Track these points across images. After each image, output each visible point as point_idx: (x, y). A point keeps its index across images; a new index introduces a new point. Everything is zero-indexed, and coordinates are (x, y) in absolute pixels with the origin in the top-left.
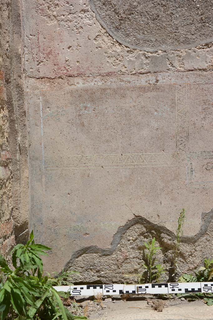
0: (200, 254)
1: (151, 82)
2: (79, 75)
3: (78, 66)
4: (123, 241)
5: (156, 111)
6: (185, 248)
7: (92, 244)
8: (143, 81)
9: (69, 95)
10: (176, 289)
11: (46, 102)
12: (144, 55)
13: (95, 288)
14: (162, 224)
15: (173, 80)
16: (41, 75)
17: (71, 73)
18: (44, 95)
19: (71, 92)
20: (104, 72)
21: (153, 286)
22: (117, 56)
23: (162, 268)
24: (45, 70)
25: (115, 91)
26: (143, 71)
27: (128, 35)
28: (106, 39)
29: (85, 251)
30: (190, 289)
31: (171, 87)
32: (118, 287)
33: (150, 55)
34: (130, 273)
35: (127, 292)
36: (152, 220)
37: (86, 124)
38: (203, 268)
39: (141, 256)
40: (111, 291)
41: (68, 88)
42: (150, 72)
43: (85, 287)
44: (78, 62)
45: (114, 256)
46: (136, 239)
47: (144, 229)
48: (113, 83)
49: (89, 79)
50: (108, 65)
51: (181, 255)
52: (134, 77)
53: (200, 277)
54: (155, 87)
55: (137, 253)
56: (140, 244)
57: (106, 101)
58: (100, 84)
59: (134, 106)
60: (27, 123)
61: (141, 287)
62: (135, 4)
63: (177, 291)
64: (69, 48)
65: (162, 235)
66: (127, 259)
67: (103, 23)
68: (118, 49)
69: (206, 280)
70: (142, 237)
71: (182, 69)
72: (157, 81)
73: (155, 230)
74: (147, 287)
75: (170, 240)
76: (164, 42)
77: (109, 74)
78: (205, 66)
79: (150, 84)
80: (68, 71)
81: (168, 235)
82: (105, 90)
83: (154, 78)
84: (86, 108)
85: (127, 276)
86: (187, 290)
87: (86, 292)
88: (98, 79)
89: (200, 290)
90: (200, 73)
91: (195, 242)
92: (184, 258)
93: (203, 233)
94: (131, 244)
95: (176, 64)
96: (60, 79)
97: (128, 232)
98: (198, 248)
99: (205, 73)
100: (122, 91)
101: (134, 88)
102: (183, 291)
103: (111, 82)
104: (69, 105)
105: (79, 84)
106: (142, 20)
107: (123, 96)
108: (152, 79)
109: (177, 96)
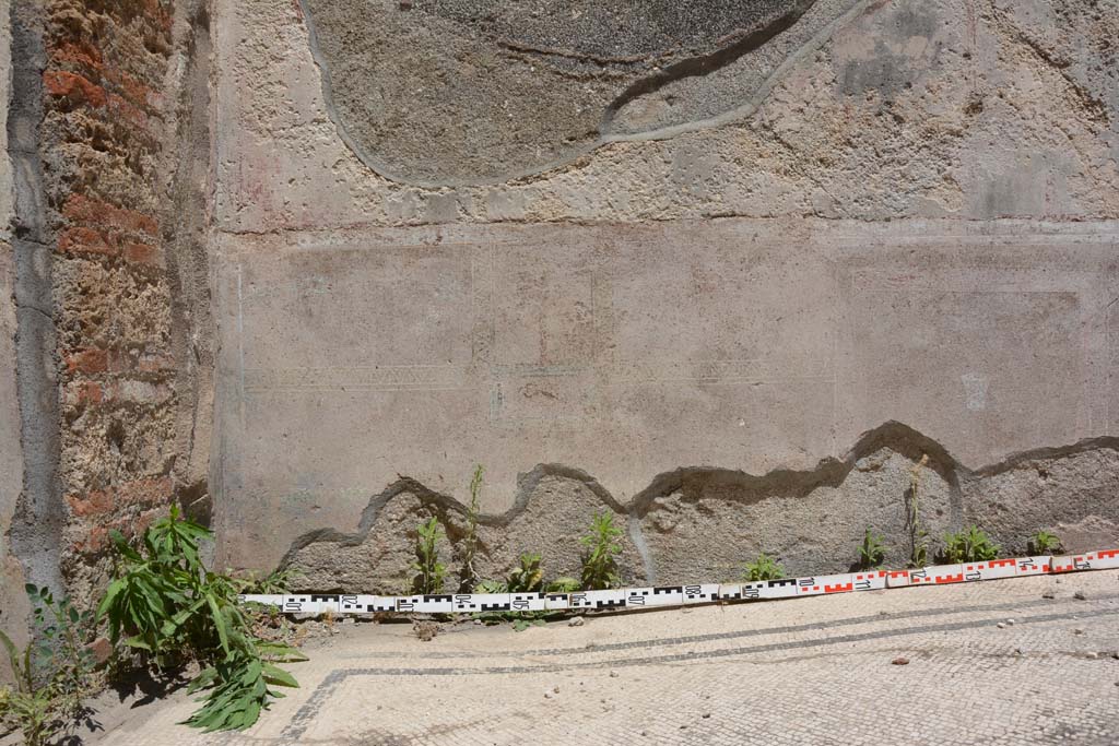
0: (514, 545)
1: (428, 240)
2: (306, 227)
3: (305, 213)
4: (381, 521)
5: (437, 290)
6: (489, 536)
7: (326, 526)
8: (415, 237)
9: (287, 262)
10: (467, 606)
11: (249, 273)
12: (418, 193)
13: (325, 600)
14: (447, 493)
15: (467, 237)
16: (243, 229)
17: (291, 224)
18: (245, 262)
19: (291, 257)
20: (348, 221)
21: (426, 600)
22: (371, 195)
23: (446, 569)
24: (248, 220)
25: (366, 255)
26: (415, 221)
27: (391, 161)
28: (353, 167)
29: (315, 536)
30: (490, 606)
31: (464, 250)
32: (365, 600)
33: (427, 193)
34: (393, 576)
35: (381, 609)
36: (430, 485)
37: (315, 312)
38: (518, 570)
39: (412, 549)
40: (353, 607)
41: (285, 250)
42: (427, 223)
43: (309, 597)
44: (304, 205)
45: (364, 547)
46: (404, 518)
47: (418, 501)
48: (362, 240)
49: (323, 235)
50: (355, 210)
51: (481, 546)
52: (401, 232)
53: (515, 585)
54: (436, 249)
55: (405, 542)
56: (410, 527)
57: (351, 273)
58: (341, 242)
59: (399, 282)
60: (212, 309)
61: (405, 601)
62: (404, 110)
63: (467, 609)
64: (290, 182)
65: (449, 512)
66: (387, 553)
67: (348, 140)
68: (373, 182)
69: (523, 590)
70: (414, 515)
71: (483, 219)
72: (440, 238)
73: (435, 502)
74: (415, 601)
75: (463, 521)
76: (453, 173)
77: (356, 226)
78: (522, 214)
79: (426, 243)
80: (287, 220)
81: (459, 512)
82: (348, 253)
83: (434, 233)
84: (315, 284)
85: (387, 582)
86: (484, 607)
87: (311, 607)
88: (337, 233)
89: (507, 606)
90: (514, 225)
91: (507, 524)
92: (486, 552)
93: (520, 509)
94: (394, 526)
95: (473, 210)
96: (275, 235)
97: (390, 506)
98: (512, 536)
99: (522, 226)
100: (378, 255)
101: (399, 251)
102: (478, 608)
103: (361, 239)
104: (287, 279)
105: (306, 242)
106: (416, 137)
107: (380, 264)
108: (430, 234)
109: (474, 264)
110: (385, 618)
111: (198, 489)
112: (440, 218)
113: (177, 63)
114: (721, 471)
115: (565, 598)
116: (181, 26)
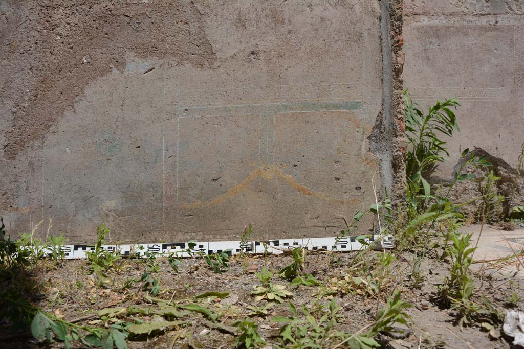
1: (491, 23)
2: (424, 14)
3: (423, 6)
5: (496, 49)
6: (520, 181)
8: (484, 21)
9: (415, 30)
14: (499, 157)
15: (511, 22)
17: (416, 11)
19: (418, 28)
20: (447, 11)
25: (458, 29)
26: (483, 13)
31: (510, 29)
36: (491, 153)
37: (431, 58)
39: (477, 188)
41: (414, 24)
42: (489, 14)
44: (423, 2)
46: (475, 171)
48: (455, 22)
49: (434, 18)
50: (451, 6)
51: (515, 186)
52: (475, 18)
54: (495, 28)
55: (474, 185)
56: (477, 177)
57: (450, 38)
58: (444, 22)
59: (476, 44)
65: (499, 167)
66: (465, 190)
70: (480, 169)
71: (520, 13)
72: (497, 22)
75: (506, 172)
77: (452, 14)
79: (490, 24)
80: (414, 10)
81: (505, 168)
82: (449, 27)
83: (494, 19)
84: (431, 43)
88: (442, 17)
95: (514, 7)
96: (407, 17)
97: (468, 164)
100: (465, 29)
101: (475, 28)
103: (455, 21)
104: (415, 39)
105: (425, 21)
107: (466, 34)
108: (492, 20)
109: (515, 36)
112: (496, 12)
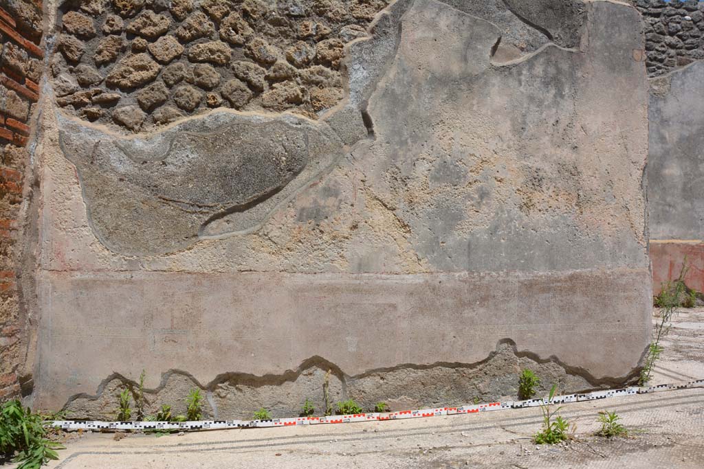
0: (160, 401)
1: (127, 277)
2: (79, 269)
3: (78, 264)
4: (106, 391)
5: (131, 298)
6: (150, 397)
7: (84, 392)
8: (122, 276)
9: (70, 283)
11: (54, 288)
12: (124, 258)
13: (80, 423)
14: (133, 380)
15: (143, 277)
16: (52, 269)
17: (73, 268)
18: (52, 283)
19: (72, 282)
20: (95, 268)
21: (122, 424)
22: (105, 258)
23: (132, 410)
24: (54, 266)
25: (103, 283)
26: (122, 269)
27: (114, 244)
28: (98, 245)
29: (78, 396)
31: (142, 282)
32: (97, 423)
33: (128, 258)
34: (110, 413)
35: (103, 427)
36: (126, 376)
37: (81, 305)
38: (161, 412)
39: (118, 402)
40: (92, 426)
41: (69, 278)
42: (127, 270)
43: (73, 422)
44: (78, 260)
45: (99, 401)
46: (115, 389)
47: (121, 383)
48: (101, 277)
49: (85, 273)
50: (98, 263)
51: (146, 401)
52: (117, 273)
53: (160, 418)
54: (131, 281)
55: (115, 399)
56: (118, 393)
57: (96, 289)
58: (92, 277)
59: (115, 294)
60: (38, 302)
61: (113, 424)
62: (120, 223)
63: (138, 427)
64: (73, 250)
66: (108, 403)
67: (97, 235)
68: (106, 253)
69: (163, 420)
70: (120, 388)
71: (150, 270)
72: (132, 277)
73: (129, 383)
74: (117, 424)
75: (139, 391)
76: (138, 250)
77: (99, 270)
78: (165, 268)
80: (71, 266)
81: (138, 387)
82: (95, 281)
83: (130, 274)
84: (81, 293)
85: (108, 415)
86: (145, 427)
87: (73, 426)
88: (91, 273)
89: (154, 427)
90: (161, 273)
91: (156, 393)
92: (149, 404)
93: (162, 387)
94: (111, 392)
95: (146, 266)
96: (65, 272)
97: (109, 384)
98: (159, 398)
99: (165, 273)
100: (107, 283)
101: (116, 281)
102: (143, 428)
104: (70, 291)
105: (78, 276)
106: (124, 234)
107: (108, 286)
108: (128, 275)
109: (145, 288)
110: (105, 431)
111: (28, 377)
112: (133, 269)
113: (25, 205)
114: (244, 374)
115: (178, 424)
116: (27, 189)
